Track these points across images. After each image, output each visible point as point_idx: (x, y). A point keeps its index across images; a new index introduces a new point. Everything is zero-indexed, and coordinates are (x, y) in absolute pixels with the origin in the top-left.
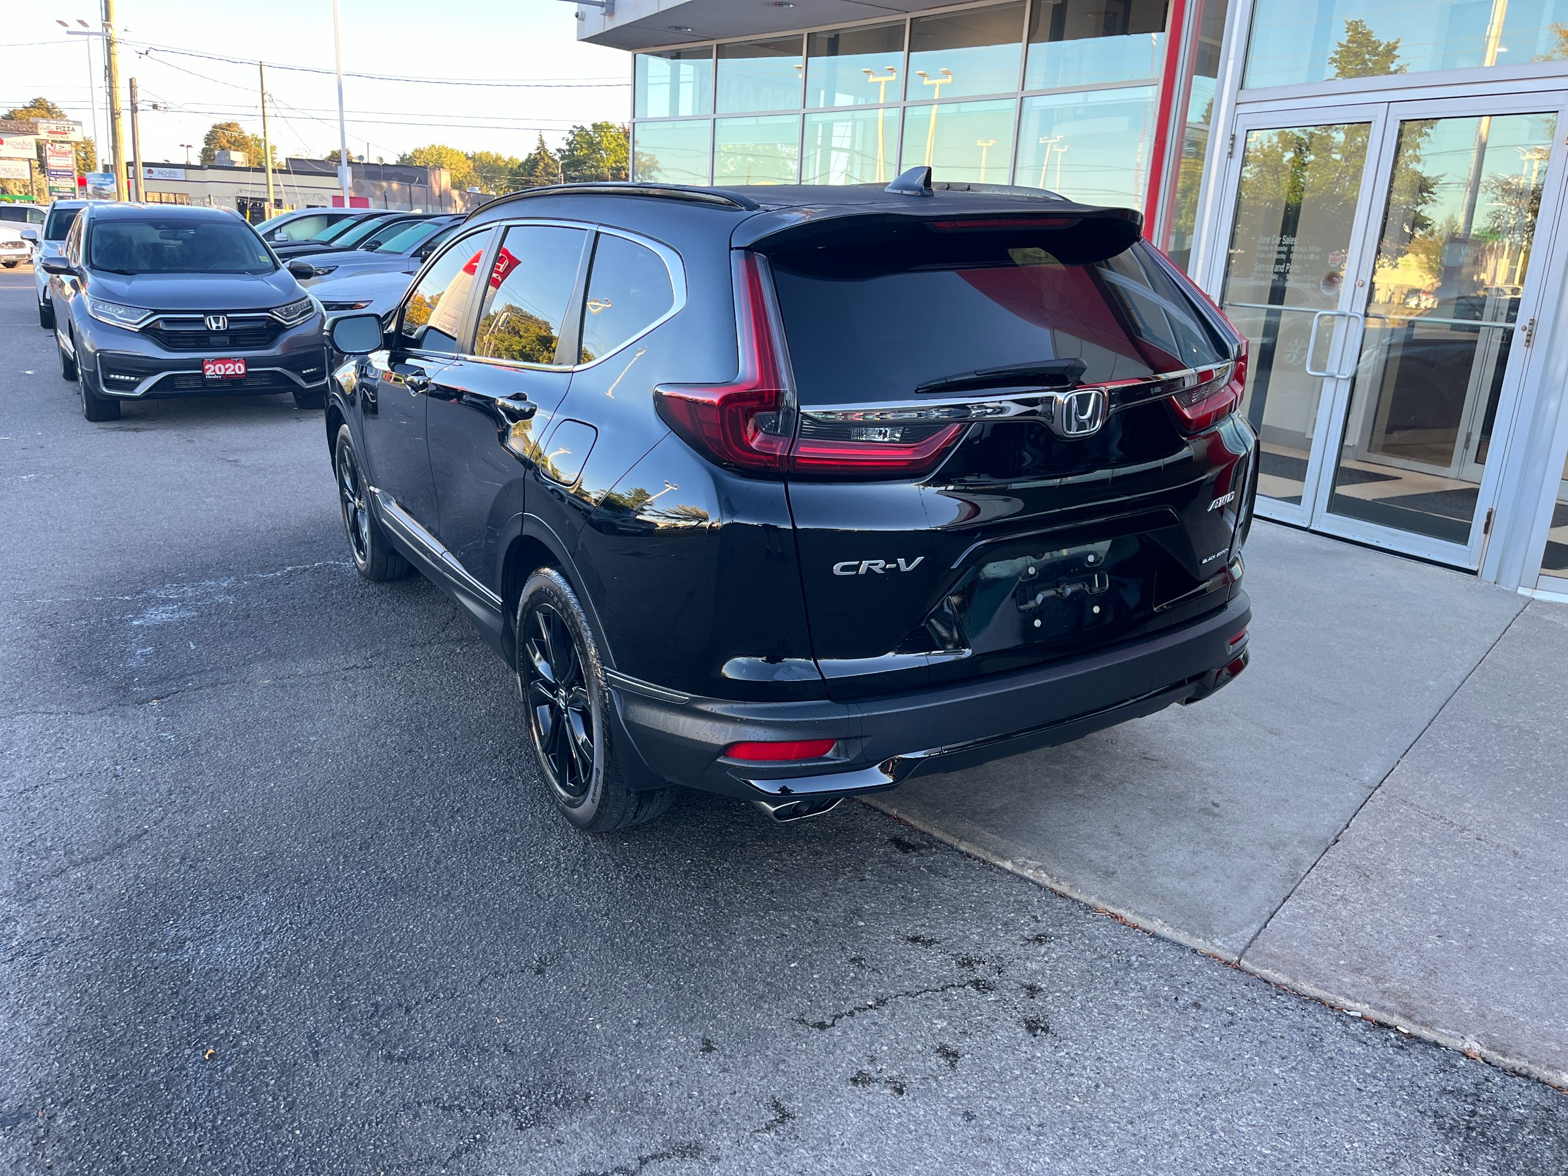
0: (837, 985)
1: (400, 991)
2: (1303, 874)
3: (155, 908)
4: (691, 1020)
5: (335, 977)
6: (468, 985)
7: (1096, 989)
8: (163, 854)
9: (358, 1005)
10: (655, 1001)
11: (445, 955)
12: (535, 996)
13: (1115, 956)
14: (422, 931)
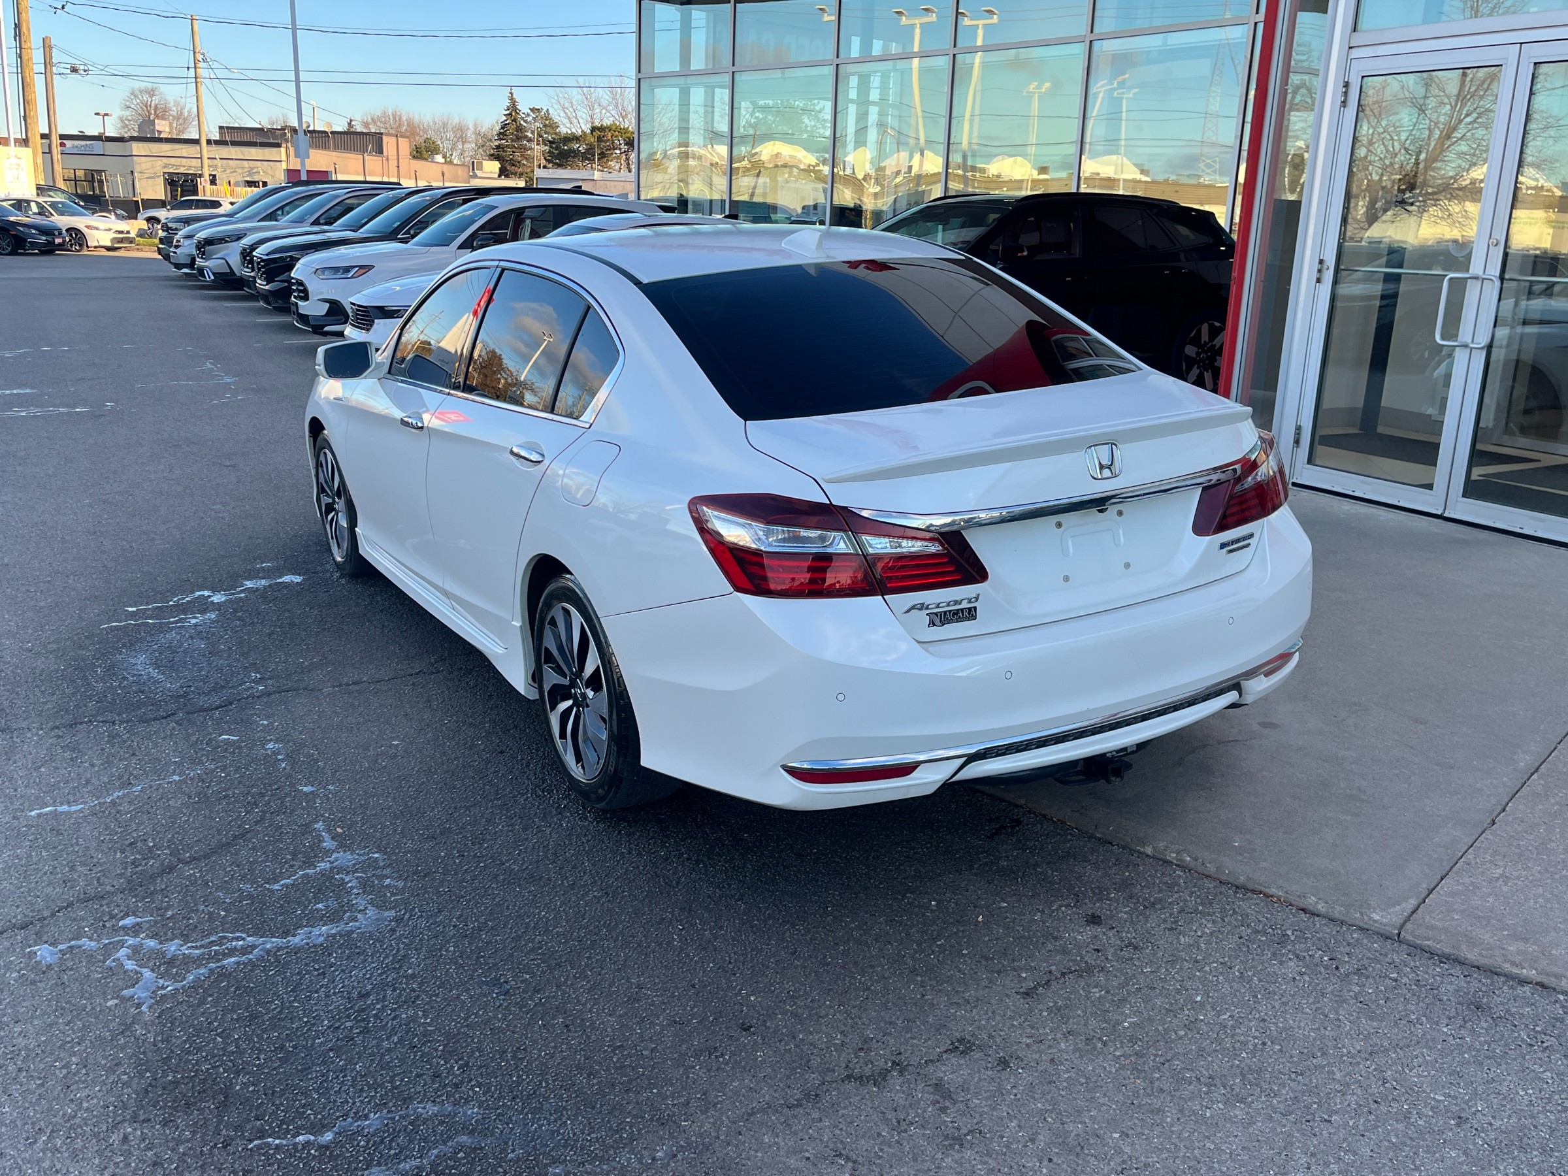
7: (1253, 959)
13: (1270, 930)
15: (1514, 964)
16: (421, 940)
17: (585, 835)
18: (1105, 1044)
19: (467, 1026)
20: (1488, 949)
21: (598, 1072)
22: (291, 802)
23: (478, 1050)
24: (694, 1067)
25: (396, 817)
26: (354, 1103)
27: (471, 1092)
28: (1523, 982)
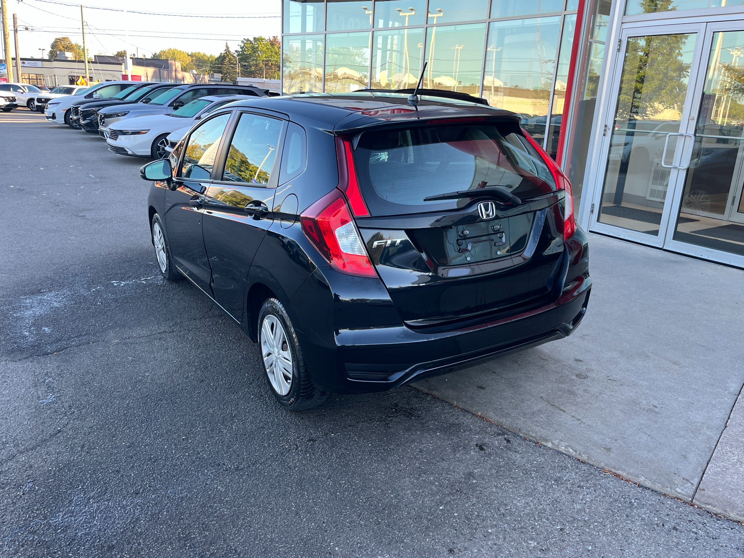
0: (469, 519)
1: (219, 528)
2: (714, 447)
3: (70, 478)
4: (389, 544)
5: (180, 520)
6: (257, 523)
7: (616, 520)
8: (71, 445)
9: (196, 537)
10: (367, 531)
11: (241, 505)
12: (297, 529)
13: (622, 499)
14: (225, 491)
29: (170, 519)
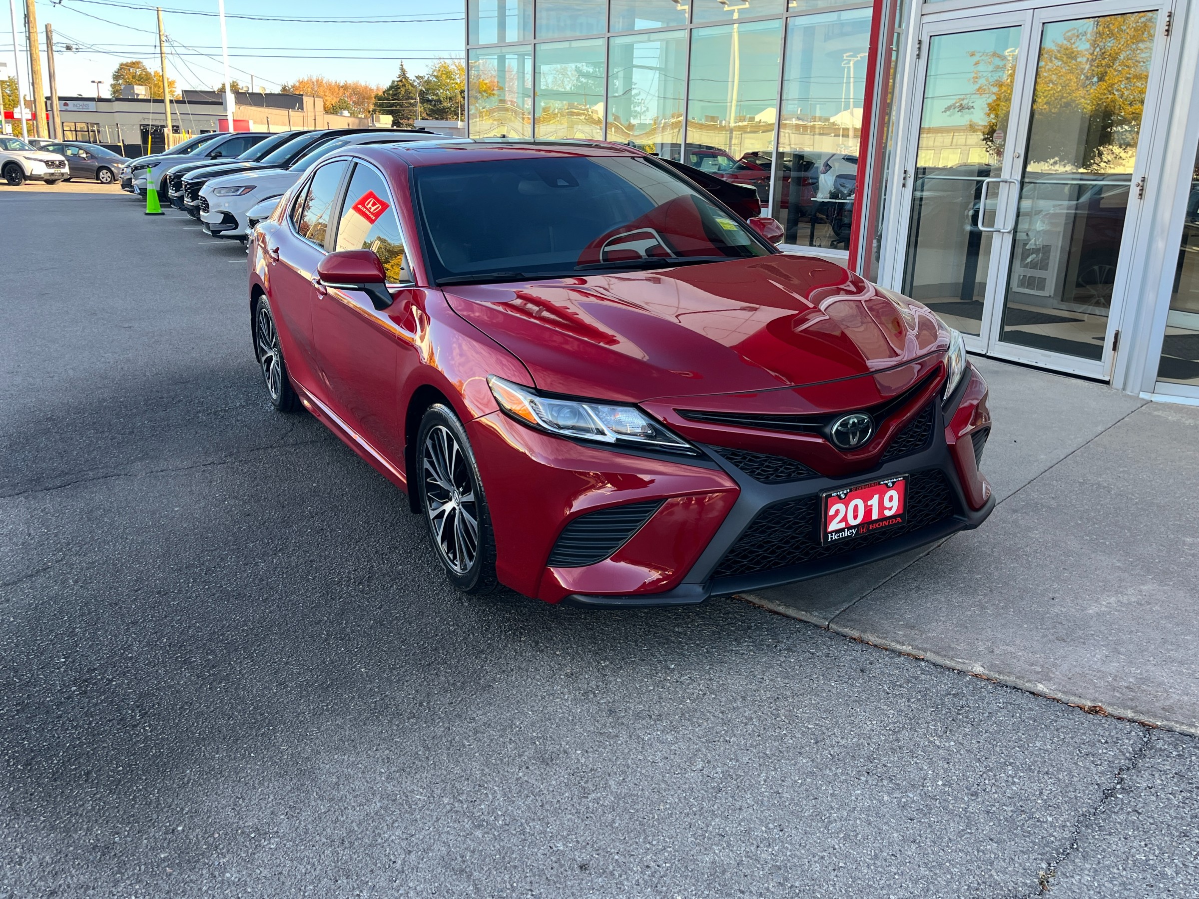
15: (898, 642)
16: (145, 635)
17: (287, 568)
18: (595, 696)
19: (156, 689)
20: (884, 633)
21: (237, 717)
22: (87, 549)
23: (158, 703)
24: (304, 713)
25: (158, 558)
26: (59, 737)
27: (142, 730)
28: (900, 654)
29: (170, 646)
